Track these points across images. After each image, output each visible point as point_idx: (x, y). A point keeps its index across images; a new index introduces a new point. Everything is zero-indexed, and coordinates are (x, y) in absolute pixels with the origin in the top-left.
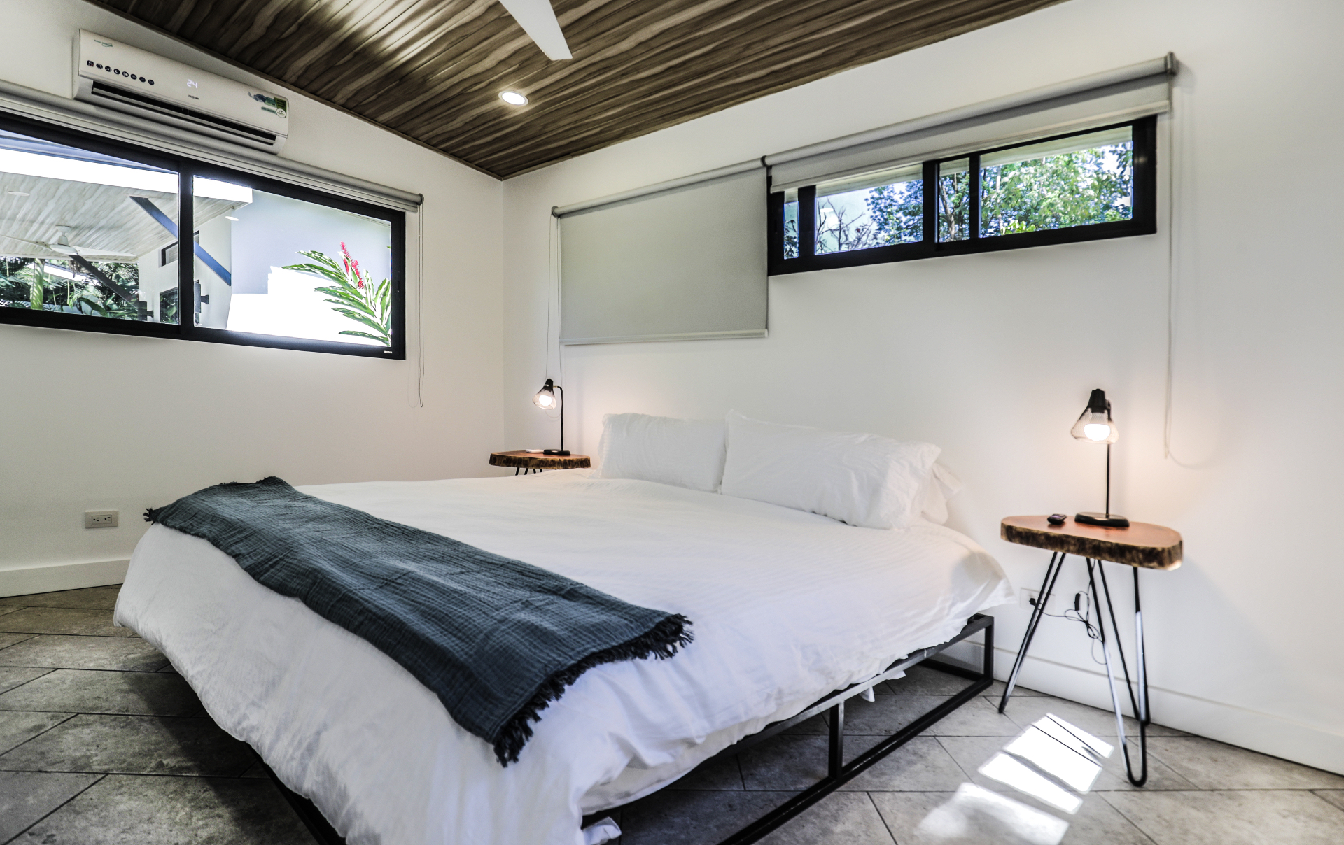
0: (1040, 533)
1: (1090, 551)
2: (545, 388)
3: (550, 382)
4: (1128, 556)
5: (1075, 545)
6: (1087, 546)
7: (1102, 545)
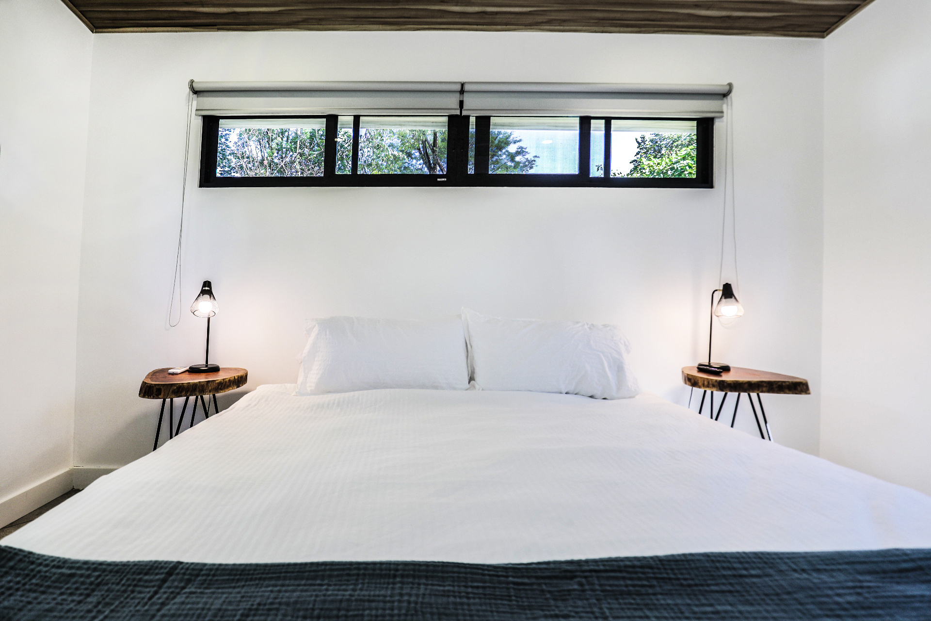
0: (744, 382)
1: (776, 389)
2: (203, 292)
3: (207, 284)
4: (799, 389)
5: (766, 387)
6: (775, 386)
7: (784, 384)
